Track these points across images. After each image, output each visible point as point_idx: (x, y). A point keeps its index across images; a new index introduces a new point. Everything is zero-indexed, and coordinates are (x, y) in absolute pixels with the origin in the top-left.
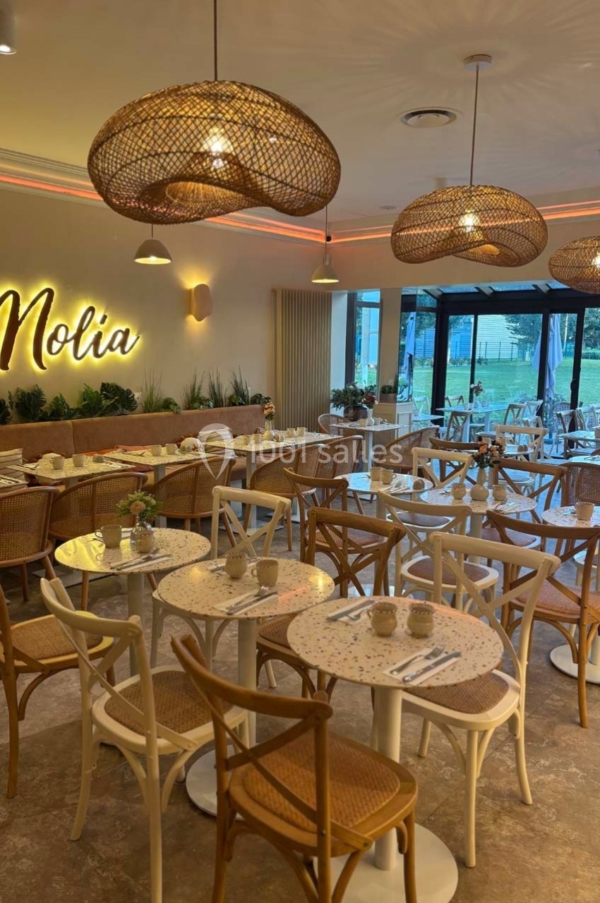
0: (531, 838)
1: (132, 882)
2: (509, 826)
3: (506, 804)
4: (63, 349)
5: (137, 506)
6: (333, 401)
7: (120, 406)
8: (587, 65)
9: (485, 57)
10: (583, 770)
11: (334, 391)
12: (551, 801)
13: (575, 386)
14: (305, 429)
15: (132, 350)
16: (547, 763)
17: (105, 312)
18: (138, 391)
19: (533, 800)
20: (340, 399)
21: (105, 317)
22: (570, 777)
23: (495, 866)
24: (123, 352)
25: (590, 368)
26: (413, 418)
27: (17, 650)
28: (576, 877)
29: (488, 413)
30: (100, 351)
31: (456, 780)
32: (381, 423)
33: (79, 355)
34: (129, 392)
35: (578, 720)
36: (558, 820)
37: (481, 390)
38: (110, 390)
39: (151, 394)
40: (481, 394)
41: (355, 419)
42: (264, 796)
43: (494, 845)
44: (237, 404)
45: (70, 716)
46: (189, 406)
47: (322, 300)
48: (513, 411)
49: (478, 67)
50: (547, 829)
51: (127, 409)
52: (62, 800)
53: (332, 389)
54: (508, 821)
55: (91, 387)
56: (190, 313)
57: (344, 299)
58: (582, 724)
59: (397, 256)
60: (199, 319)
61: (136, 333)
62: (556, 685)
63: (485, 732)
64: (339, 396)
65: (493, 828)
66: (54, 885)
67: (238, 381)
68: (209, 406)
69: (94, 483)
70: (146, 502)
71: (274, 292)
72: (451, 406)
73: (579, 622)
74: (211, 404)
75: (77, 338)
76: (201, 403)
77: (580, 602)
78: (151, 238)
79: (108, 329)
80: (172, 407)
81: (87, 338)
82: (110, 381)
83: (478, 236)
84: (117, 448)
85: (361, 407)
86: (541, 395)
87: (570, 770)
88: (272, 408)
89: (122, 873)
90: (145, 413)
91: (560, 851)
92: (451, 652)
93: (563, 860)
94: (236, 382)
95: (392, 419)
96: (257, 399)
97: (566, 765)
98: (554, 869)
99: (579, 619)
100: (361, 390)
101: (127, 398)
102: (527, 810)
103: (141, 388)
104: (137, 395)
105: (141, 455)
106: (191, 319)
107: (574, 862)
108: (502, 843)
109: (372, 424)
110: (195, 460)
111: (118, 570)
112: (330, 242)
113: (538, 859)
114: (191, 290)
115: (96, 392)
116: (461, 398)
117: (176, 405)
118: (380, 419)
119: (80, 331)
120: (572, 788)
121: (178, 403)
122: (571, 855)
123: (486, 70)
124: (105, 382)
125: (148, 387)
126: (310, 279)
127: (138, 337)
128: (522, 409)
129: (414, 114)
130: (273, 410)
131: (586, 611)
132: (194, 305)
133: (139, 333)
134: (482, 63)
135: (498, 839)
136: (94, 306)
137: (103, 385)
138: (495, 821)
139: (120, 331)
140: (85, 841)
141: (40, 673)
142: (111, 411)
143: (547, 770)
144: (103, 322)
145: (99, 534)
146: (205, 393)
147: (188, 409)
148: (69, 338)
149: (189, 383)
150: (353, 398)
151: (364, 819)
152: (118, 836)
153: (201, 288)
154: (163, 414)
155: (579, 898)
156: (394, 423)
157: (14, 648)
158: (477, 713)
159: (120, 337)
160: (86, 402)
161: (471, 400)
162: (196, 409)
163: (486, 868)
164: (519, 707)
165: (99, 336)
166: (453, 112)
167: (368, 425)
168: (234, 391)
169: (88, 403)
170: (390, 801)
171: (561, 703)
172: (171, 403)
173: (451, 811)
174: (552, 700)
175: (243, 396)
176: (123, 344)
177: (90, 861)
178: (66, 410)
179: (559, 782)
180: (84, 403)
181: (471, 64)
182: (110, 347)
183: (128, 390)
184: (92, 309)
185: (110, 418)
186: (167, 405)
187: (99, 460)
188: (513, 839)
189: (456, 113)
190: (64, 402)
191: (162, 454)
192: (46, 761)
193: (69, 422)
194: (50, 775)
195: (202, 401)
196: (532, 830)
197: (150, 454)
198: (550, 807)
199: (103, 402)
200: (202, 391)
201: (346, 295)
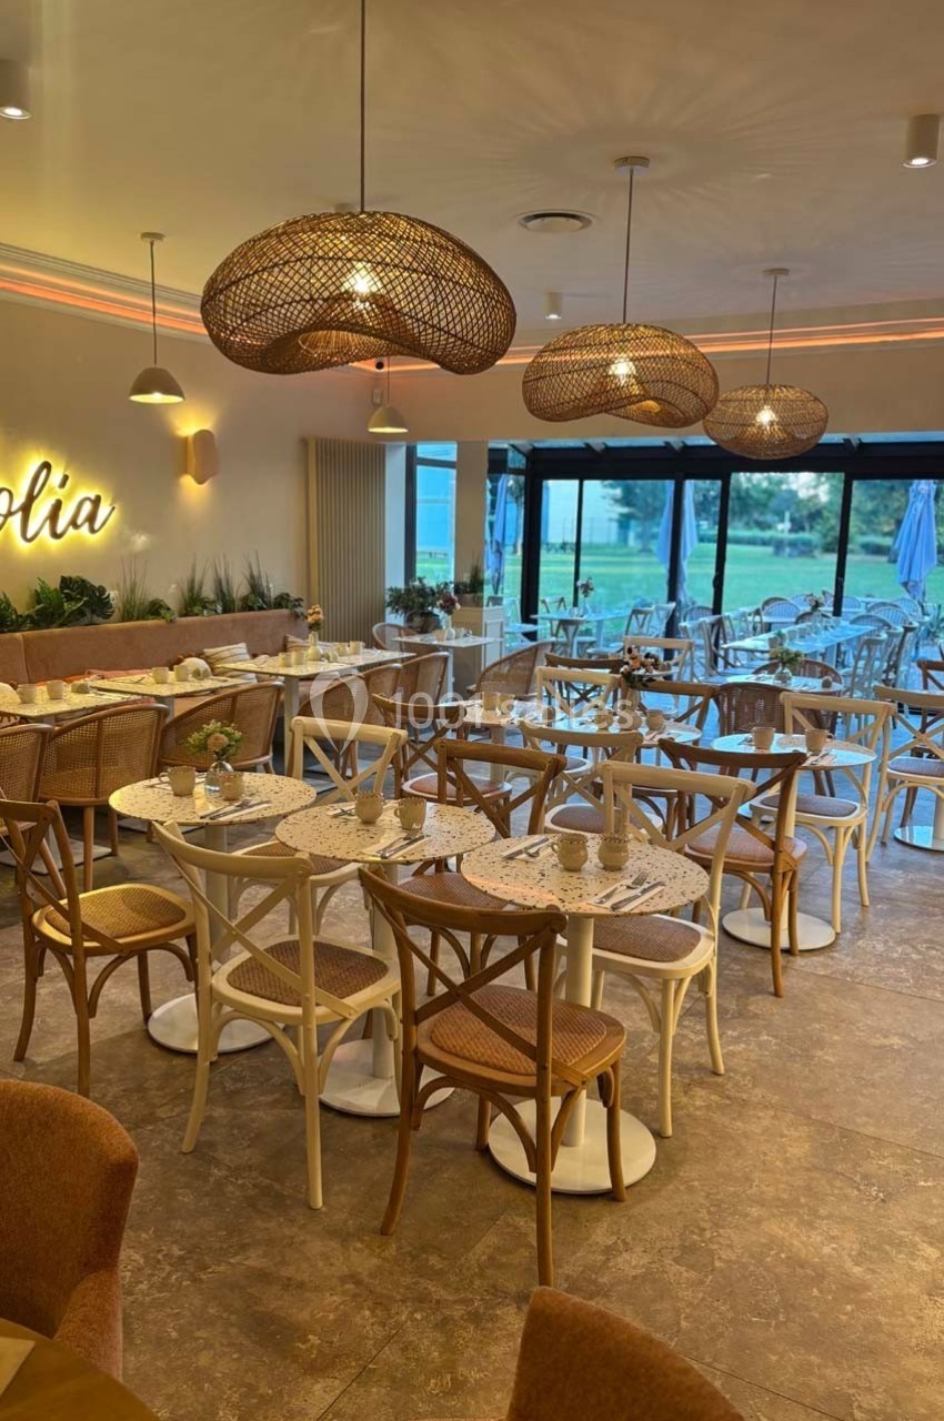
0: (728, 1105)
1: (277, 1186)
2: (701, 1097)
3: (696, 1076)
4: (6, 525)
5: (217, 739)
6: (389, 605)
7: (88, 611)
8: (764, 176)
9: (642, 160)
10: (776, 1037)
11: (391, 589)
12: (744, 1069)
13: (718, 583)
14: (362, 644)
15: (105, 527)
16: (735, 1034)
17: (65, 470)
18: (113, 589)
19: (726, 1070)
20: (402, 601)
21: (66, 478)
22: (761, 1045)
23: (694, 1134)
24: (93, 531)
25: (739, 558)
26: (506, 629)
27: (87, 926)
28: (782, 1136)
29: (600, 623)
30: (59, 530)
31: (634, 1058)
32: (465, 636)
33: (29, 535)
34: (102, 590)
35: (772, 989)
36: (754, 1086)
37: (592, 589)
38: (73, 587)
39: (133, 591)
40: (592, 593)
41: (423, 630)
42: (462, 1049)
43: (689, 1116)
44: (255, 606)
45: (122, 1027)
46: (187, 610)
47: (373, 455)
48: (637, 618)
49: (632, 172)
50: (745, 1096)
51: (98, 616)
52: (152, 1114)
53: (388, 586)
54: (700, 1092)
55: (47, 582)
56: (185, 471)
57: (402, 453)
58: (777, 994)
59: (532, 411)
60: (200, 481)
61: (109, 502)
62: (734, 954)
63: (681, 981)
64: (400, 597)
65: (684, 1100)
66: (180, 1198)
67: (255, 573)
68: (216, 611)
69: (100, 719)
70: (228, 735)
71: (304, 442)
72: (548, 612)
73: (772, 871)
74: (219, 608)
75: (26, 509)
76: (204, 607)
77: (774, 845)
78: (153, 366)
79: (70, 495)
80: (163, 612)
81: (41, 509)
82: (74, 575)
83: (636, 390)
84: (90, 674)
85: (431, 613)
86: (672, 596)
87: (761, 1038)
88: (318, 613)
89: (261, 1179)
90: (123, 621)
91: (761, 1114)
92: (653, 882)
93: (766, 1122)
94: (252, 576)
95: (477, 630)
96: (282, 601)
97: (757, 1034)
98: (758, 1131)
99: (772, 867)
100: (432, 589)
101: (100, 599)
102: (720, 1080)
103: (118, 585)
104: (113, 594)
105: (137, 682)
106: (188, 481)
107: (777, 1123)
108: (698, 1113)
109: (449, 636)
110: (221, 688)
111: (211, 819)
112: (382, 370)
113: (739, 1124)
114: (186, 439)
115: (56, 590)
116: (562, 600)
117: (169, 609)
118: (463, 631)
119: (31, 498)
120: (766, 1056)
121: (171, 606)
122: (775, 1117)
123: (641, 174)
124: (66, 575)
125: (128, 583)
126: (367, 427)
127: (113, 509)
128: (649, 616)
129: (537, 216)
130: (321, 616)
131: (782, 857)
132: (193, 461)
133: (114, 501)
134: (637, 168)
135: (691, 1109)
136: (50, 461)
137: (63, 579)
138: (686, 1093)
139: (88, 499)
140: (202, 1151)
141: (116, 955)
142: (77, 620)
143: (737, 1040)
144: (63, 485)
145: (165, 779)
146: (208, 592)
147: (186, 615)
148: (14, 508)
149: (185, 576)
150: (421, 600)
151: (577, 1059)
152: (241, 1144)
153: (203, 436)
154: (151, 622)
155: (788, 1155)
156: (479, 634)
157: (83, 924)
158: (672, 961)
159: (87, 507)
160: (42, 605)
161: (575, 604)
162: (197, 615)
163: (684, 1137)
164: (712, 960)
165: (57, 506)
166: (587, 216)
167: (448, 639)
168: (249, 587)
169: (42, 608)
170: (600, 1044)
171: (743, 973)
172: (161, 606)
173: (635, 1088)
174: (731, 970)
175: (262, 595)
176: (91, 518)
177: (216, 1171)
178: (14, 617)
179: (750, 1051)
180: (38, 607)
181: (624, 168)
182: (74, 523)
183: (100, 587)
184: (47, 466)
185: (77, 629)
186: (155, 609)
187: (82, 690)
188: (708, 1107)
189: (591, 218)
190: (9, 605)
191: (169, 681)
192: (111, 1076)
193: (18, 635)
194: (124, 1091)
195: (205, 604)
196: (728, 1097)
197: (152, 680)
198: (744, 1075)
199: (65, 604)
200: (204, 588)
201: (404, 449)
